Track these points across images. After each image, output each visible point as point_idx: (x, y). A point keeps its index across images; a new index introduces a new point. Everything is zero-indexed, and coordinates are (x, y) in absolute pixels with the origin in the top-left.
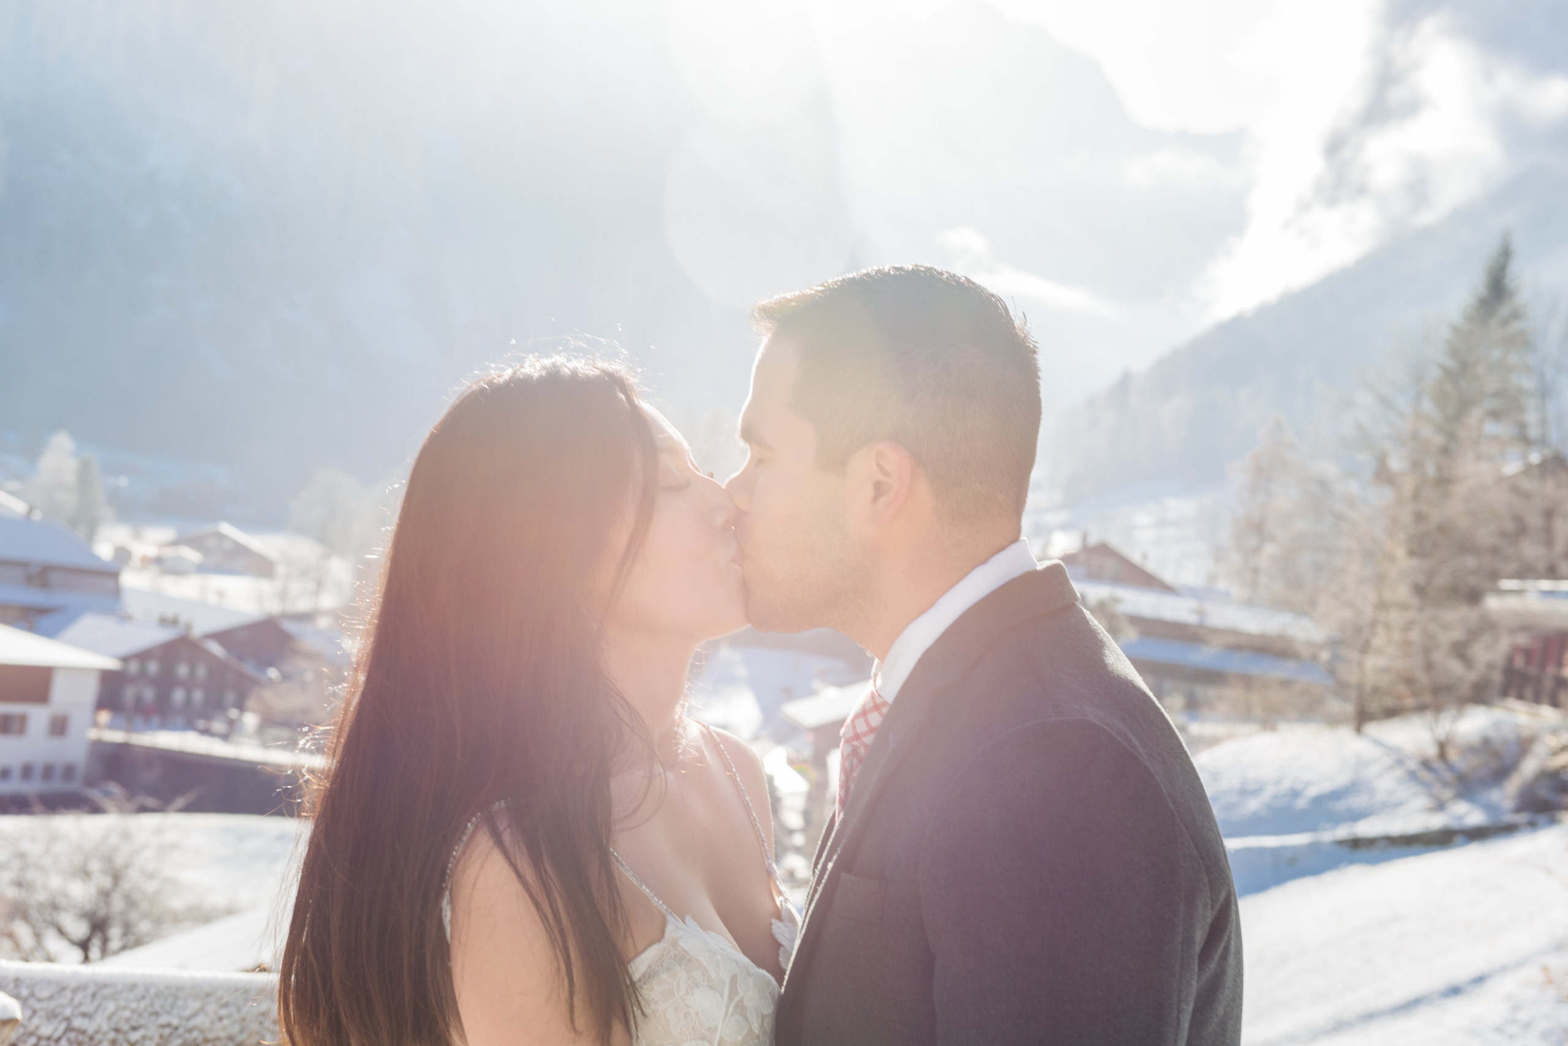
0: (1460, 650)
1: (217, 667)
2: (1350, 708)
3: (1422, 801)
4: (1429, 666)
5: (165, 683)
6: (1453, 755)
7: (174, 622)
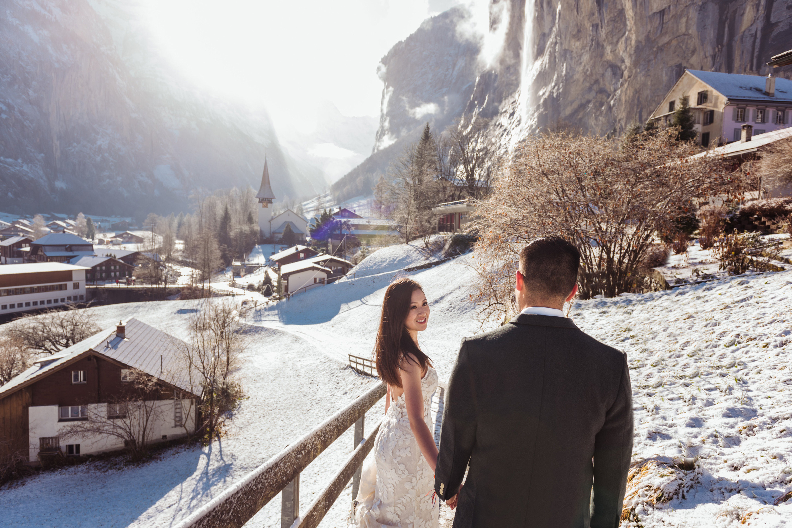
0: (428, 221)
1: (122, 266)
3: (423, 258)
4: (422, 225)
5: (108, 271)
6: (429, 246)
7: (109, 255)
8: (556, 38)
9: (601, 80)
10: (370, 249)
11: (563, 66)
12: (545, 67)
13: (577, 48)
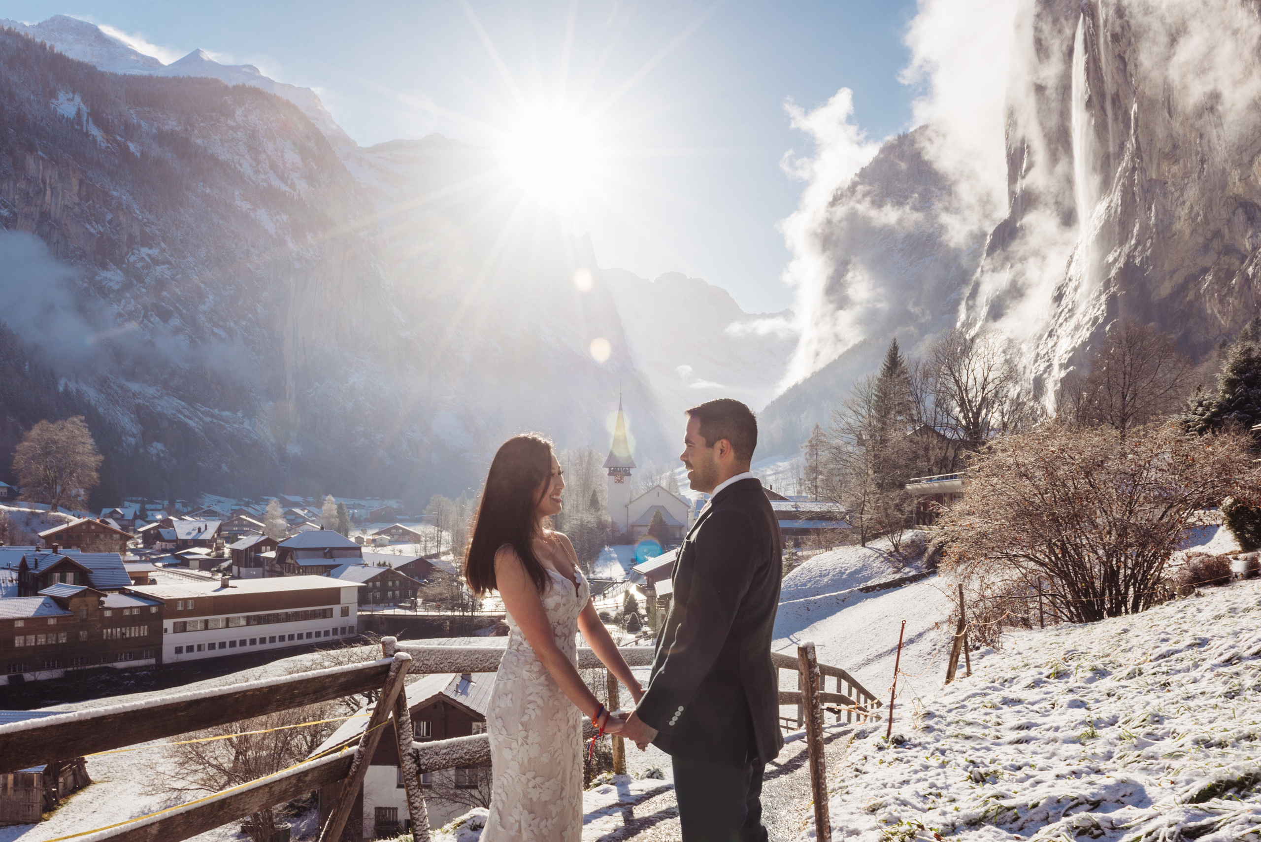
0: (898, 507)
1: (403, 580)
2: (860, 537)
3: (891, 570)
4: (887, 515)
5: (384, 589)
6: (901, 550)
7: (384, 564)
8: (1132, 159)
9: (1226, 231)
10: (800, 554)
11: (1150, 209)
12: (1116, 211)
13: (1174, 176)
